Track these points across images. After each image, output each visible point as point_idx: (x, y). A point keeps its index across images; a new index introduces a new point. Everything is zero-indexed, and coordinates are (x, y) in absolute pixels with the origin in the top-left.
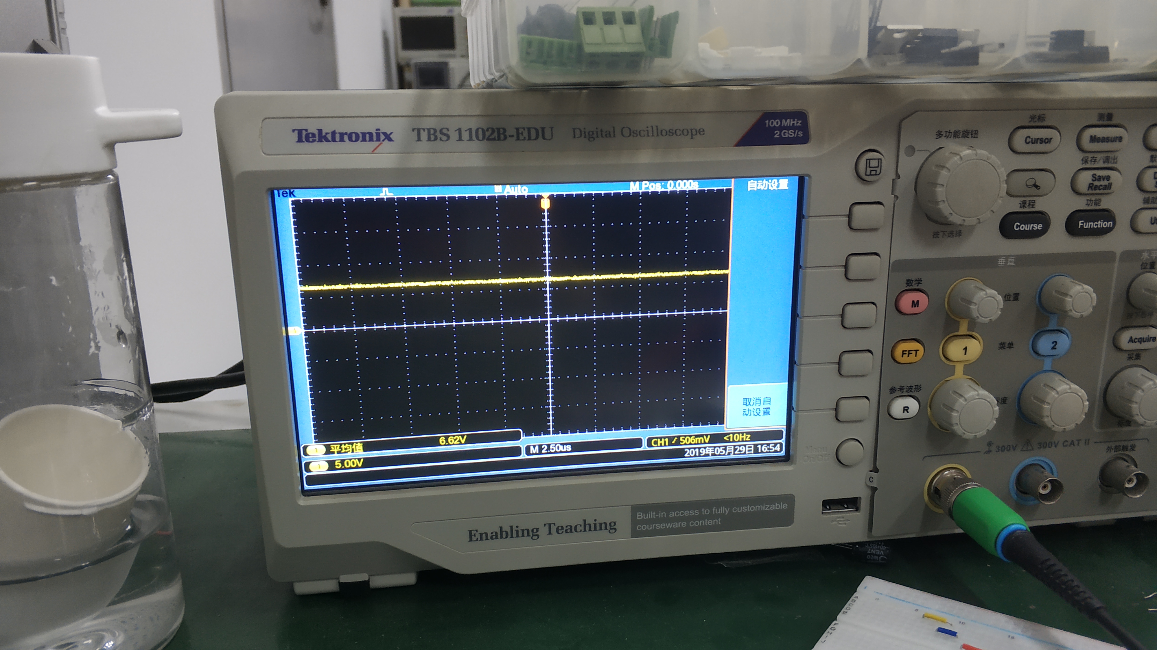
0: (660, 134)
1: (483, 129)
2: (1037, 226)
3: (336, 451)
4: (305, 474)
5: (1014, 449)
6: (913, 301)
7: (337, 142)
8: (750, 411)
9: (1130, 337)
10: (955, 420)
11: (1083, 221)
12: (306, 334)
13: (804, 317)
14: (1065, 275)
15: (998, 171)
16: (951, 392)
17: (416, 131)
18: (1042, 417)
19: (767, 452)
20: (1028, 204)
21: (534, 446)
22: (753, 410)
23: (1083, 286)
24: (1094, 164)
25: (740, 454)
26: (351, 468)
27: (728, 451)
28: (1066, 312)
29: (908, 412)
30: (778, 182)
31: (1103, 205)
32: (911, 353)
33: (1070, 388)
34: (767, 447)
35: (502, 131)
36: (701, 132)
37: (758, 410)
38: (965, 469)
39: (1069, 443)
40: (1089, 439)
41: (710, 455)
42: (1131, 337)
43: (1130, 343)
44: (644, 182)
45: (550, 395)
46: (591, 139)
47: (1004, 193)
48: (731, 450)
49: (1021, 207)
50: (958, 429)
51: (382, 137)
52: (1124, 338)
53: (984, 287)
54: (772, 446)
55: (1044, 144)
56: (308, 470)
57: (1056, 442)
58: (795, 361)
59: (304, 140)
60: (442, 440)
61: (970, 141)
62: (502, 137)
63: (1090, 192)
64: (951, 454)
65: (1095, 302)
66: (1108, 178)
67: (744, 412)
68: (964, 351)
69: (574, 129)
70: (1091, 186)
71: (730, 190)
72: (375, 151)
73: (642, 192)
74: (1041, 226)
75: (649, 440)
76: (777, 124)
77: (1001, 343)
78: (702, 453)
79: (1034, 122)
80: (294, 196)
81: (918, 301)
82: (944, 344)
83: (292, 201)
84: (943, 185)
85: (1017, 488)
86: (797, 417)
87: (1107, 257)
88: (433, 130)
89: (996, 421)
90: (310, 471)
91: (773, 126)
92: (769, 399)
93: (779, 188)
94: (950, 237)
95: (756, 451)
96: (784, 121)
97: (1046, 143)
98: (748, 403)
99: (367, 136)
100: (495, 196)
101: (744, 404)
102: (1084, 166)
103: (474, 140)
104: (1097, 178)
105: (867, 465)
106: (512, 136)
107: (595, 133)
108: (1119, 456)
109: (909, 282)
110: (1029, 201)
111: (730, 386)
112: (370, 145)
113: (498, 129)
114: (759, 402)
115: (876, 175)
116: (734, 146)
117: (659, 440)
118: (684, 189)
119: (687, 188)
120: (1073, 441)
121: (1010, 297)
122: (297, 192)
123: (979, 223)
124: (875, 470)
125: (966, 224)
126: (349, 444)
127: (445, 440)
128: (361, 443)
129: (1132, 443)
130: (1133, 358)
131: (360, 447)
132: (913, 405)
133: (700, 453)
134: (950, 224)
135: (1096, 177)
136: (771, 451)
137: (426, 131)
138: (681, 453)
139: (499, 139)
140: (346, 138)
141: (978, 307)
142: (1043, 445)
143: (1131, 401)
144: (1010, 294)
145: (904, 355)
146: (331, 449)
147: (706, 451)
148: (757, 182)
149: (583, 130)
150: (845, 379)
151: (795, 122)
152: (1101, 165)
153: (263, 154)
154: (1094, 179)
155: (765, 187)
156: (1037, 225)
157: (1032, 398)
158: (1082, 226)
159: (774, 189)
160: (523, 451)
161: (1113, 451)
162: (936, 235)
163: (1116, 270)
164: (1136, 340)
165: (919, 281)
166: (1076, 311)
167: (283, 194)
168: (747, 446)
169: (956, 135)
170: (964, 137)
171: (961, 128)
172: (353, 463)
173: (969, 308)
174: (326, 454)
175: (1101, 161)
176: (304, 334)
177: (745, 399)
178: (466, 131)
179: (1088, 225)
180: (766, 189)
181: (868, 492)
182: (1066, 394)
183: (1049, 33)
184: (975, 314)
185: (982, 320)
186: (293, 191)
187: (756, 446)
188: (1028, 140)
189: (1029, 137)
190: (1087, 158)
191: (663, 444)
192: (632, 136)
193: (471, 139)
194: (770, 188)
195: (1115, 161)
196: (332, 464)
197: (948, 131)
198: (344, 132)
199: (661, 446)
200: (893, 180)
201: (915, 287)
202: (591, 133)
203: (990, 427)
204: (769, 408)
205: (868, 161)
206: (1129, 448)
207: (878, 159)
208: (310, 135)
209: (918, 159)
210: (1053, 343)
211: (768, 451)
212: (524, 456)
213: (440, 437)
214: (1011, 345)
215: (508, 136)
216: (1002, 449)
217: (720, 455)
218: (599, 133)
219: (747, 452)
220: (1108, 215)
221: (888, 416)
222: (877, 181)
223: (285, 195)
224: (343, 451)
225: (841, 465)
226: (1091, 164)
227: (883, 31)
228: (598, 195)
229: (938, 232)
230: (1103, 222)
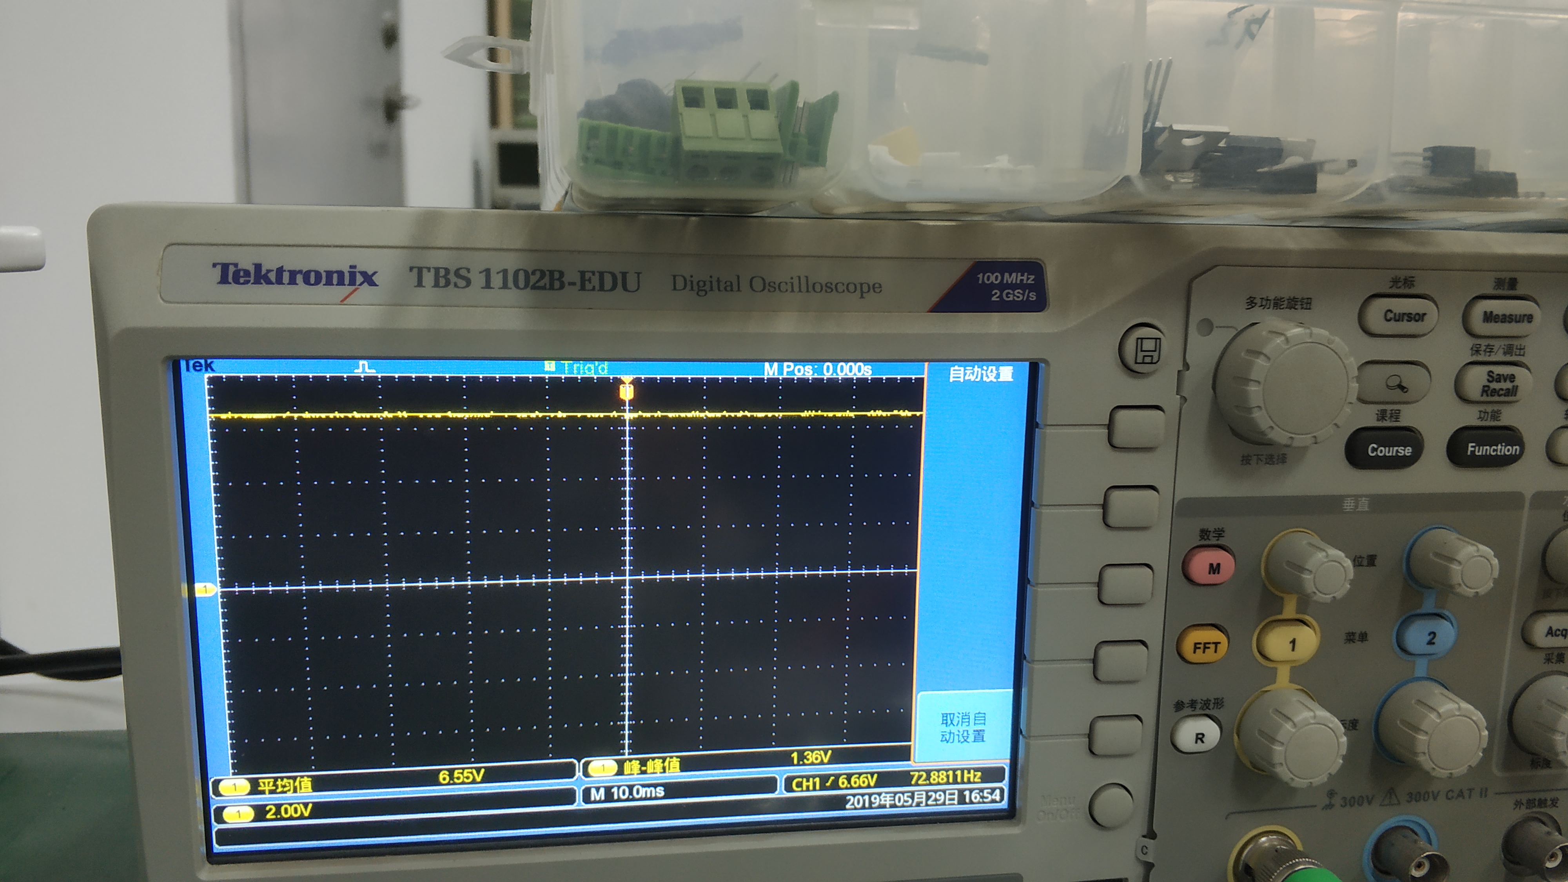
0: (810, 289)
1: (526, 272)
2: (1404, 450)
3: (267, 789)
4: (216, 827)
5: (1370, 803)
6: (1211, 565)
7: (284, 284)
8: (952, 735)
9: (1548, 627)
10: (1278, 758)
11: (1474, 444)
12: (224, 595)
13: (1037, 584)
14: (1447, 528)
15: (1345, 362)
16: (1271, 711)
17: (415, 271)
18: (1415, 754)
19: (979, 803)
20: (1389, 416)
21: (598, 789)
22: (958, 733)
23: (1477, 546)
24: (1489, 356)
25: (937, 805)
26: (291, 818)
27: (916, 800)
28: (1452, 587)
29: (1203, 742)
30: (997, 369)
31: (1504, 421)
32: (1209, 648)
33: (1459, 709)
34: (979, 794)
35: (557, 275)
36: (876, 288)
37: (965, 733)
38: (1293, 834)
39: (1455, 795)
40: (1486, 789)
41: (888, 806)
42: (1551, 628)
43: (1549, 636)
44: (786, 364)
45: (627, 704)
46: (701, 293)
47: (1353, 398)
48: (922, 798)
49: (1378, 420)
50: (1283, 772)
51: (359, 279)
52: (1540, 628)
53: (1322, 544)
54: (988, 793)
55: (1413, 322)
56: (220, 820)
57: (1436, 792)
58: (1025, 655)
59: (230, 280)
60: (443, 776)
61: (1300, 314)
62: (557, 284)
63: (1485, 398)
64: (1272, 810)
65: (1497, 573)
66: (1512, 378)
67: (943, 735)
68: (1292, 644)
69: (674, 277)
70: (1485, 390)
71: (923, 379)
72: (345, 302)
73: (784, 379)
74: (1410, 451)
75: (789, 781)
76: (996, 280)
77: (1349, 633)
78: (874, 803)
79: (1397, 288)
80: (212, 370)
81: (1219, 565)
82: (1259, 634)
83: (209, 378)
84: (1259, 382)
85: (1375, 866)
86: (1027, 746)
87: (1513, 500)
88: (443, 270)
89: (1343, 759)
90: (225, 822)
91: (990, 282)
92: (983, 715)
93: (999, 380)
94: (1268, 463)
95: (962, 801)
96: (1007, 275)
97: (1417, 321)
98: (949, 722)
99: (335, 276)
100: (544, 378)
101: (943, 723)
102: (1475, 358)
103: (511, 289)
104: (1495, 377)
105: (1139, 827)
106: (574, 284)
107: (708, 284)
108: (1535, 815)
109: (1204, 533)
110: (1392, 410)
111: (921, 693)
112: (338, 292)
113: (552, 273)
114: (967, 720)
115: (1152, 363)
116: (928, 312)
117: (805, 780)
118: (850, 375)
119: (855, 374)
120: (1461, 791)
121: (1361, 562)
122: (217, 364)
123: (1316, 443)
124: (1151, 835)
125: (1296, 444)
126: (288, 778)
127: (449, 775)
128: (308, 776)
129: (1553, 795)
130: (1553, 661)
131: (307, 783)
132: (1211, 731)
133: (871, 803)
134: (1270, 444)
135: (1494, 375)
136: (985, 800)
137: (432, 271)
138: (840, 802)
139: (552, 288)
140: (299, 278)
141: (1314, 578)
142: (1415, 797)
143: (1554, 730)
144: (1363, 556)
145: (1198, 650)
146: (260, 786)
147: (880, 800)
148: (965, 370)
149: (688, 278)
150: (1104, 686)
151: (1025, 278)
152: (1500, 357)
153: (161, 301)
154: (1491, 379)
155: (977, 377)
156: (1403, 448)
157: (1398, 722)
158: (1473, 452)
159: (991, 381)
160: (579, 796)
161: (1523, 807)
162: (1246, 460)
163: (1525, 520)
164: (1558, 633)
165: (1220, 533)
166: (1467, 586)
167: (194, 367)
168: (947, 792)
169: (1277, 304)
170: (1290, 308)
171: (1286, 293)
172: (296, 811)
173: (1300, 577)
174: (250, 793)
175: (1501, 351)
176: (219, 594)
177: (945, 716)
178: (498, 273)
179: (1480, 451)
180: (978, 380)
181: (1140, 870)
182: (1452, 718)
183: (1420, 151)
184: (1310, 588)
185: (1320, 597)
186: (212, 362)
187: (961, 792)
188: (1390, 315)
189: (1390, 311)
190: (1478, 346)
191: (811, 788)
192: (766, 290)
193: (505, 286)
194: (985, 379)
195: (1522, 351)
196: (260, 812)
197: (1264, 296)
198: (298, 269)
199: (808, 790)
200: (1179, 371)
201: (1214, 541)
202: (701, 284)
203: (1334, 770)
204: (984, 731)
205: (1139, 340)
206: (1549, 803)
207: (1156, 339)
208: (242, 273)
209: (1218, 340)
210: (1430, 634)
211: (981, 800)
212: (579, 805)
213: (441, 770)
214: (1364, 637)
215: (567, 284)
216: (1350, 802)
217: (903, 806)
218: (715, 284)
219: (947, 802)
220: (1511, 435)
221: (1172, 746)
222: (1154, 372)
223: (198, 368)
224: (280, 789)
225: (1098, 826)
226: (1485, 355)
227: (1165, 135)
228: (713, 382)
229: (1249, 456)
230: (1505, 446)
